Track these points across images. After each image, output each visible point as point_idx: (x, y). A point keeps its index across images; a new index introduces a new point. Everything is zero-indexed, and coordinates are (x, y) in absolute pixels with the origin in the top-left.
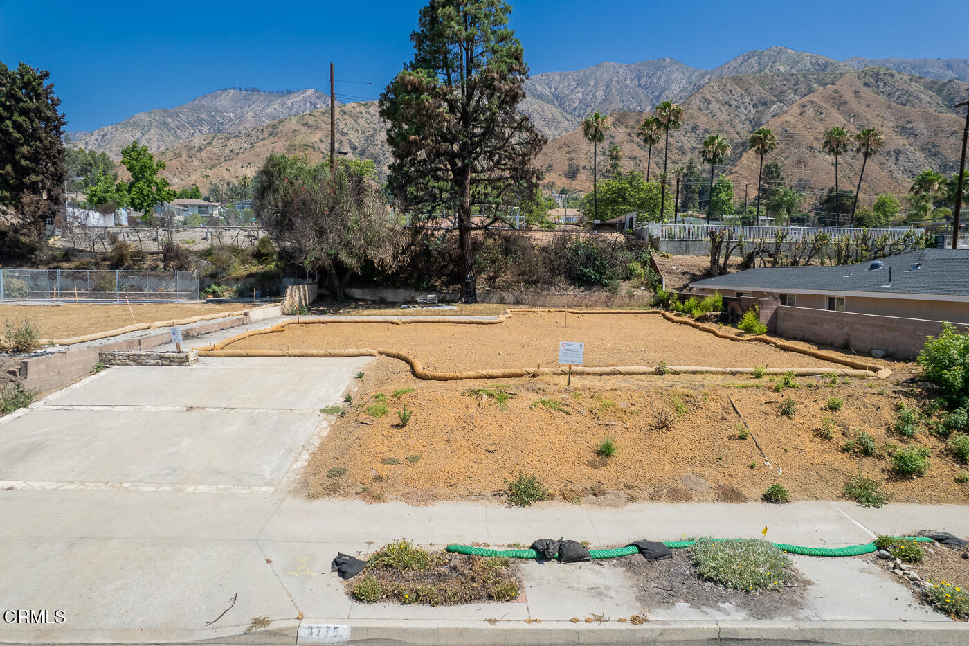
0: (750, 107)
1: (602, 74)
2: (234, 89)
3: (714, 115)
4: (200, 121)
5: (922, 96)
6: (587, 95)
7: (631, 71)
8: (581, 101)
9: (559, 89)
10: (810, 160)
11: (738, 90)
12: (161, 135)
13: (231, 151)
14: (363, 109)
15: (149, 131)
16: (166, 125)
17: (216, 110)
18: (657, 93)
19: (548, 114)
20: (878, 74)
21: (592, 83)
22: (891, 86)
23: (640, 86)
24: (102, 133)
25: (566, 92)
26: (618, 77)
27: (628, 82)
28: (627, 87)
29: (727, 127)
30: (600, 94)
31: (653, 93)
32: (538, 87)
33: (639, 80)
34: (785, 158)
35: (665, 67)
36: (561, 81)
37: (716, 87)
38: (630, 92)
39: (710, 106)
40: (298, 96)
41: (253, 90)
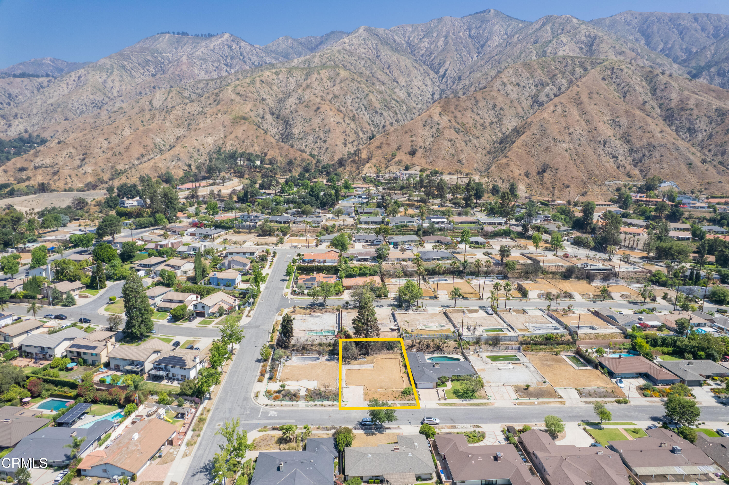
0: (533, 87)
1: (442, 27)
2: (169, 33)
3: (508, 95)
4: (147, 62)
5: (637, 88)
6: (431, 44)
7: (464, 23)
8: (427, 49)
9: (411, 39)
10: (553, 148)
11: (526, 74)
12: (121, 76)
13: (189, 113)
14: (274, 77)
15: (112, 73)
16: (123, 67)
17: (157, 51)
18: (482, 43)
19: (402, 64)
20: (613, 68)
21: (435, 35)
22: (620, 78)
23: (470, 36)
24: (77, 75)
25: (416, 41)
26: (454, 30)
27: (461, 34)
28: (460, 38)
29: (516, 104)
30: (441, 44)
31: (479, 42)
32: (396, 37)
33: (470, 31)
34: (539, 146)
35: (488, 21)
36: (413, 31)
37: (511, 72)
38: (462, 42)
39: (506, 88)
40: (218, 39)
41: (183, 34)
